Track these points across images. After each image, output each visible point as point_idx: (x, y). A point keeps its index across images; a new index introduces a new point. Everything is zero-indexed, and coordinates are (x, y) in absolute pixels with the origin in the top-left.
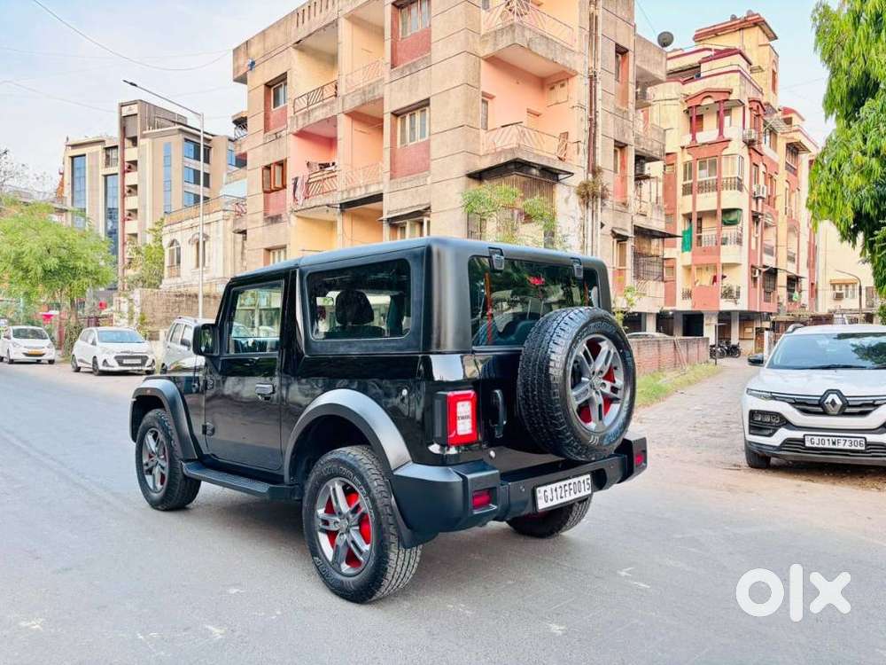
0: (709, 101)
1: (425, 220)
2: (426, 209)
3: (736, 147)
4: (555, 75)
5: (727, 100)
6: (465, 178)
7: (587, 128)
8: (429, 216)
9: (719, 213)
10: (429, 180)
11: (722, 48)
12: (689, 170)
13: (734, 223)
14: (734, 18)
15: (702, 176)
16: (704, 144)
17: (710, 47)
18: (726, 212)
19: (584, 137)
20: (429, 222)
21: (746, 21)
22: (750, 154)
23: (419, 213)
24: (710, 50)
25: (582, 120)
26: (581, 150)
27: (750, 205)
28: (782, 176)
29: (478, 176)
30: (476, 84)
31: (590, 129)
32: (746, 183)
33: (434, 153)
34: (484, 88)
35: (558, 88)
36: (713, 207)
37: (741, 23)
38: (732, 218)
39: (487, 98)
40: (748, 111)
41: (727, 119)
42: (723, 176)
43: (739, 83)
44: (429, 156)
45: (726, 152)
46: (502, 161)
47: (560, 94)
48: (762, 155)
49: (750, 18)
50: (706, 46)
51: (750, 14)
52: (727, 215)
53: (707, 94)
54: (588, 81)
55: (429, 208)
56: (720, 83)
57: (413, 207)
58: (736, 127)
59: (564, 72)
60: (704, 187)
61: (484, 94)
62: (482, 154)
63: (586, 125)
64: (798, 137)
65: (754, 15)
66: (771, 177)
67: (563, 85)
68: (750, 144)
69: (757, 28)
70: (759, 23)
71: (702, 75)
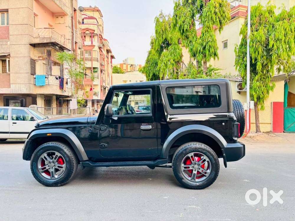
0: (87, 32)
1: (7, 60)
2: (8, 55)
3: (96, 48)
4: (58, 13)
5: (94, 33)
6: (29, 45)
7: (71, 35)
8: (9, 58)
9: (92, 68)
10: (9, 43)
11: (90, 16)
12: (82, 54)
13: (96, 72)
14: (91, 7)
15: (87, 56)
16: (87, 46)
17: (87, 15)
18: (94, 68)
19: (71, 38)
20: (9, 61)
21: (94, 9)
22: (100, 51)
23: (5, 56)
24: (87, 16)
25: (69, 32)
26: (70, 43)
27: (100, 67)
28: (106, 59)
29: (34, 45)
30: (32, 9)
31: (72, 35)
32: (99, 60)
33: (11, 33)
34: (34, 11)
35: (60, 18)
36: (90, 66)
37: (93, 9)
38: (96, 70)
39: (35, 15)
40: (99, 37)
41: (93, 39)
42: (93, 57)
43: (97, 28)
44: (8, 34)
45: (94, 49)
46: (45, 41)
47: (60, 20)
48: (102, 52)
49: (96, 8)
50: (85, 14)
51: (96, 7)
52: (94, 69)
53: (87, 29)
54: (71, 18)
55: (9, 55)
56: (91, 27)
57: (4, 53)
58: (96, 42)
59: (63, 13)
60: (87, 59)
61: (35, 14)
62: (34, 37)
63: (71, 34)
64: (108, 48)
65: (97, 8)
66: (104, 59)
67: (62, 17)
68: (100, 48)
69: (98, 12)
70: (98, 11)
71: (84, 23)
